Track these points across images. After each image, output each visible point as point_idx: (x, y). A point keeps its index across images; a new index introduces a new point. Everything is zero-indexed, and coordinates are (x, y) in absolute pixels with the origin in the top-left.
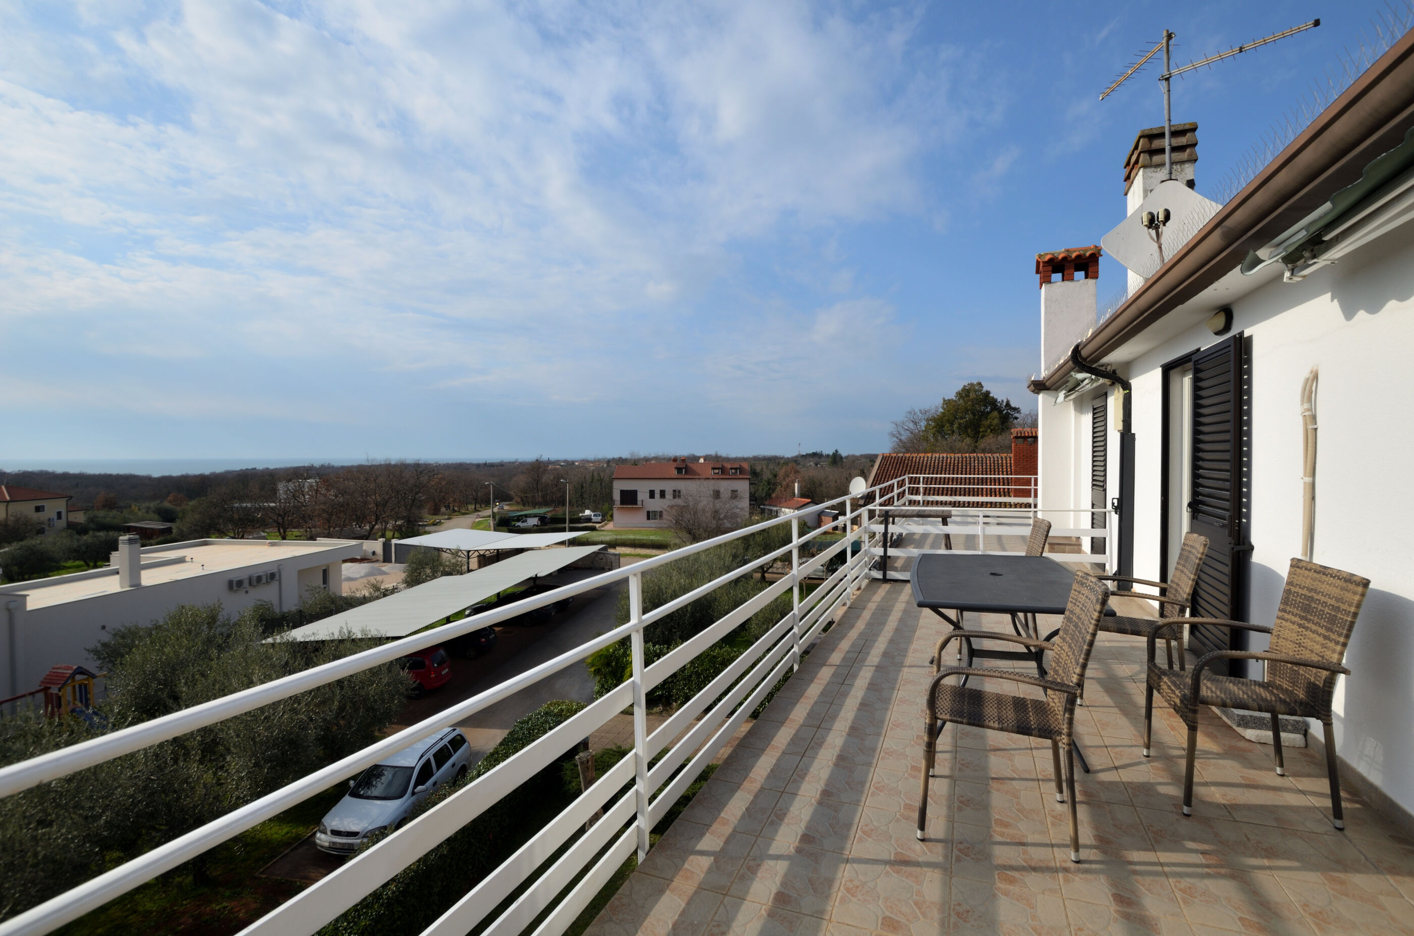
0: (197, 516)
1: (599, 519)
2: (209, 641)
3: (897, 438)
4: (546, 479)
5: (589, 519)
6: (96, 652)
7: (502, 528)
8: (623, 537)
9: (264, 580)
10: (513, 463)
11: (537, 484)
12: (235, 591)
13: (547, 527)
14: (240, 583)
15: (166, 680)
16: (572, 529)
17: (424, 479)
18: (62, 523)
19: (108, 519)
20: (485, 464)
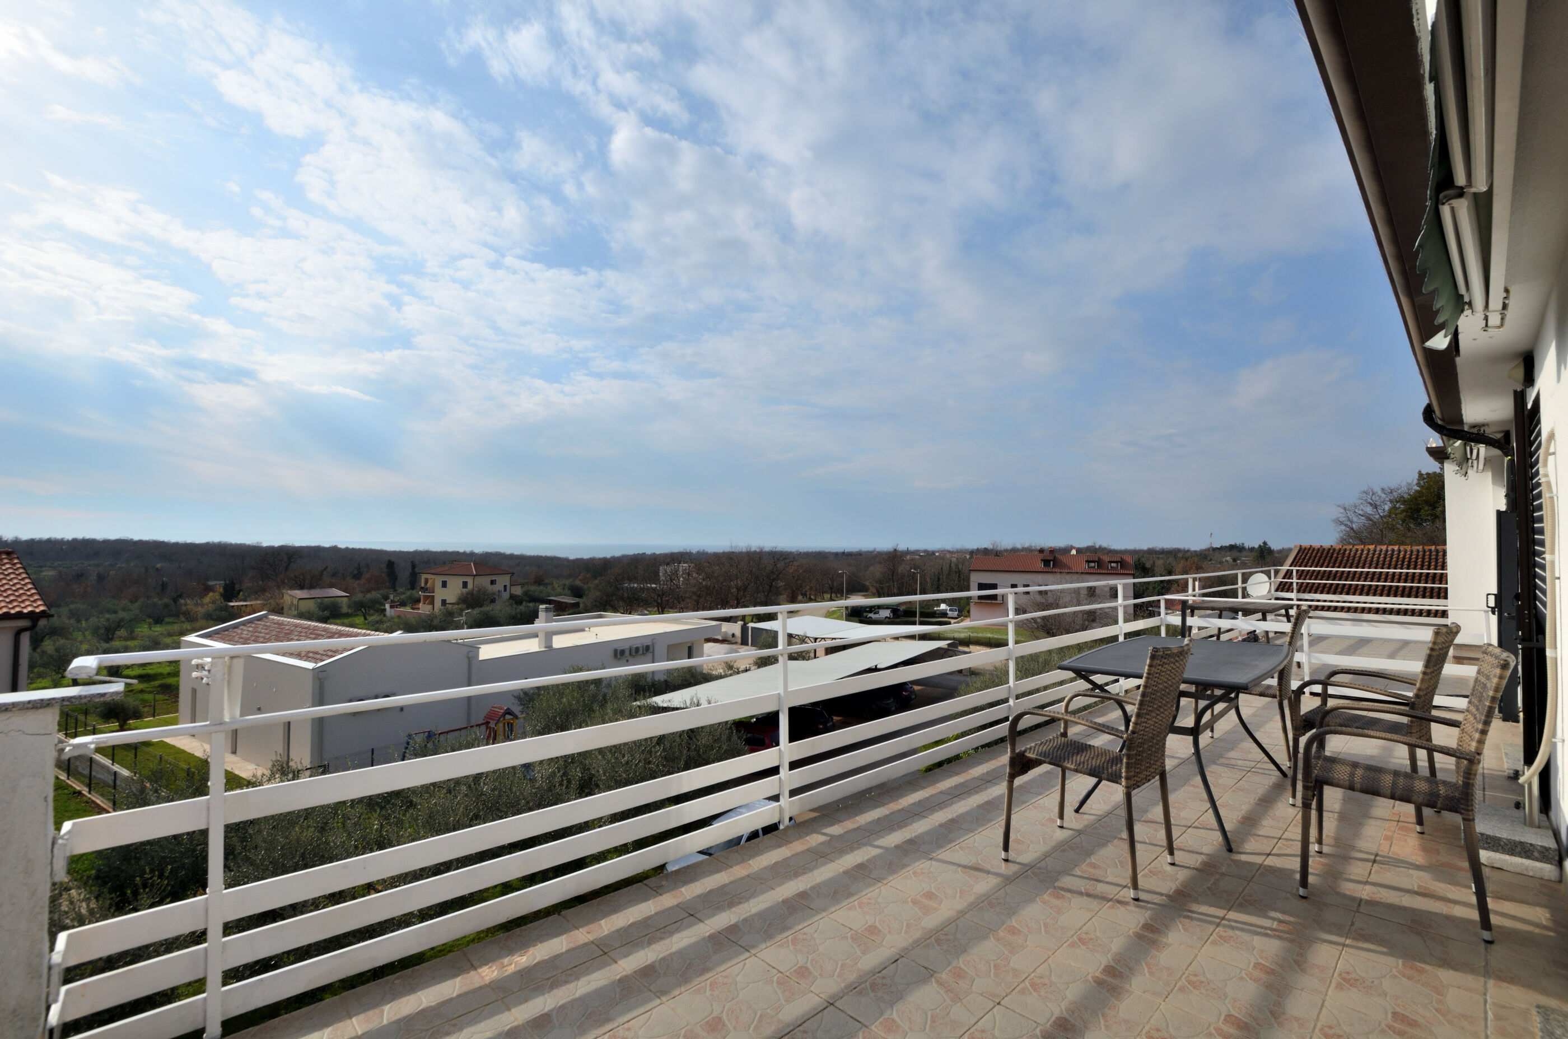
0: (598, 593)
1: (956, 614)
2: (594, 698)
3: (1346, 525)
4: (901, 569)
5: (944, 614)
6: (519, 698)
7: (852, 618)
8: (980, 635)
9: (641, 652)
10: (871, 552)
11: (893, 575)
12: (619, 659)
13: (898, 620)
14: (622, 652)
15: (562, 725)
16: (922, 623)
17: (781, 565)
18: (506, 595)
19: (537, 593)
20: (843, 553)
